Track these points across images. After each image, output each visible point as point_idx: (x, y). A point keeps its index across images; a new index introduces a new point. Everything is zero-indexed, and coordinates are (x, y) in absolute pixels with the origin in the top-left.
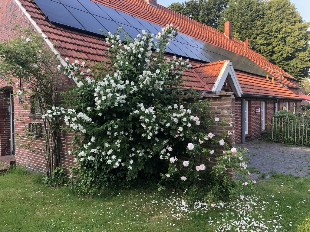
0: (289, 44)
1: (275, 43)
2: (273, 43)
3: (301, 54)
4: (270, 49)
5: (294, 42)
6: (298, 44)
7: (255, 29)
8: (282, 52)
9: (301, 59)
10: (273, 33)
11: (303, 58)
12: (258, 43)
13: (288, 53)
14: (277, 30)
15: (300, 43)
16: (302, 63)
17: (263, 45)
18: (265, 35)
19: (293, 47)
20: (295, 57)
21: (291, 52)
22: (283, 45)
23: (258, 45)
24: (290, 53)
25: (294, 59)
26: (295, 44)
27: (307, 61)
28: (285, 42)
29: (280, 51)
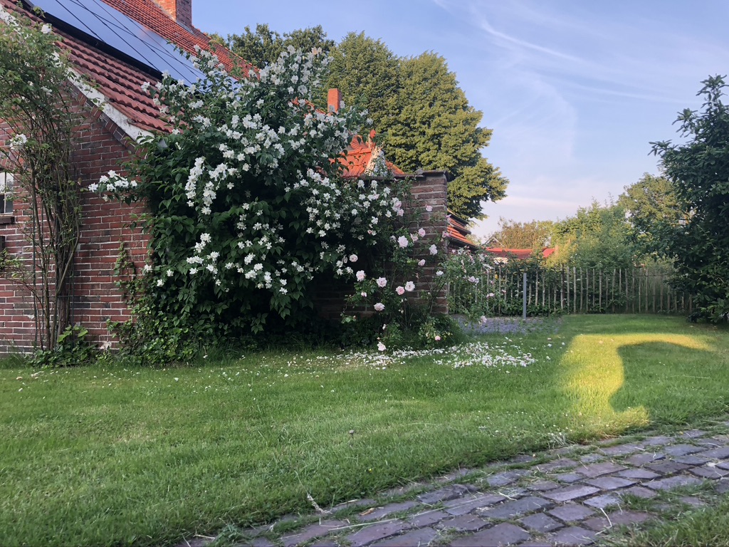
0: (446, 149)
1: (421, 145)
2: (417, 145)
3: (467, 170)
4: (412, 157)
5: (455, 145)
6: (462, 150)
7: (384, 112)
8: (434, 163)
9: (468, 180)
10: (418, 125)
11: (470, 178)
12: (391, 143)
13: (445, 165)
14: (424, 120)
15: (465, 149)
16: (469, 187)
17: (400, 146)
18: (402, 127)
19: (454, 155)
20: (458, 175)
21: (450, 165)
22: (436, 149)
23: (391, 145)
24: (449, 167)
25: (456, 180)
26: (457, 150)
27: (478, 186)
28: (440, 144)
29: (430, 162)
